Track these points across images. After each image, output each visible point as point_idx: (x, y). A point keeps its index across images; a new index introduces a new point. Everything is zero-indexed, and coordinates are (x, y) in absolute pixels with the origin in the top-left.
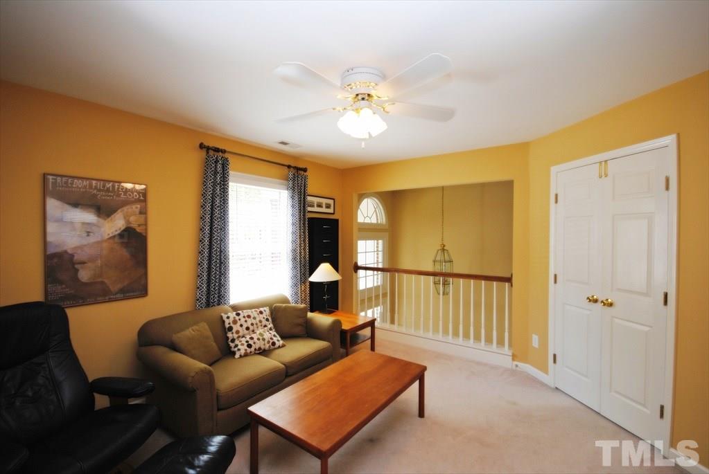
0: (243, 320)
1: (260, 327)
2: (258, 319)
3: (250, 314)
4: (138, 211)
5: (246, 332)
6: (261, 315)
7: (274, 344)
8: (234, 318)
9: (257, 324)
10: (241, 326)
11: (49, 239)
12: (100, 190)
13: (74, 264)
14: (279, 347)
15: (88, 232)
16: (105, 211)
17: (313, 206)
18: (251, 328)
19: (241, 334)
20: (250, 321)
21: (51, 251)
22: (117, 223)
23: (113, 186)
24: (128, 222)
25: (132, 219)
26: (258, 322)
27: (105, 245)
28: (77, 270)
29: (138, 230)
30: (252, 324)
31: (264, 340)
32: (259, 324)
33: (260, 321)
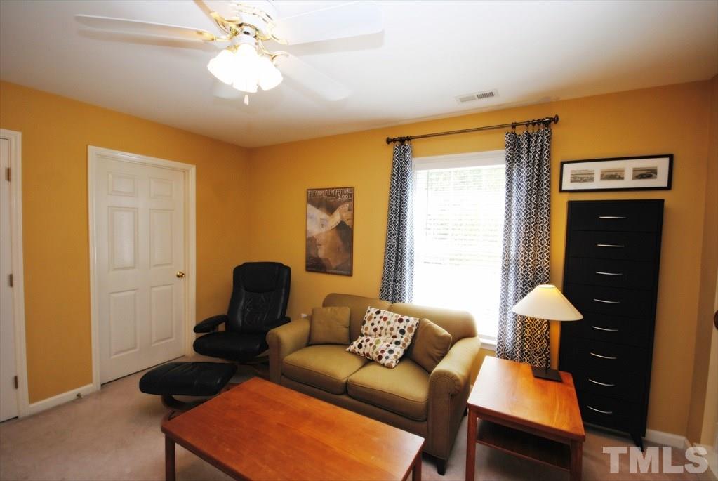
0: (378, 319)
1: (389, 335)
2: (391, 326)
3: (389, 317)
4: (347, 208)
5: (372, 332)
6: (398, 324)
7: (380, 357)
8: (372, 314)
9: (386, 330)
10: (373, 324)
11: (308, 228)
12: (328, 196)
13: (316, 245)
14: (383, 365)
15: (323, 225)
16: (331, 210)
17: (592, 179)
18: (379, 331)
19: (368, 332)
20: (383, 324)
21: (309, 236)
22: (337, 218)
23: (335, 192)
24: (342, 218)
25: (344, 215)
26: (388, 328)
27: (330, 234)
28: (317, 250)
29: (347, 223)
30: (382, 328)
31: (374, 348)
32: (388, 331)
33: (392, 329)
